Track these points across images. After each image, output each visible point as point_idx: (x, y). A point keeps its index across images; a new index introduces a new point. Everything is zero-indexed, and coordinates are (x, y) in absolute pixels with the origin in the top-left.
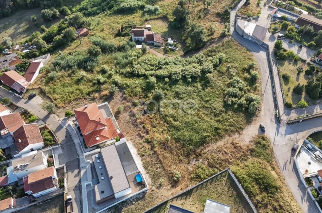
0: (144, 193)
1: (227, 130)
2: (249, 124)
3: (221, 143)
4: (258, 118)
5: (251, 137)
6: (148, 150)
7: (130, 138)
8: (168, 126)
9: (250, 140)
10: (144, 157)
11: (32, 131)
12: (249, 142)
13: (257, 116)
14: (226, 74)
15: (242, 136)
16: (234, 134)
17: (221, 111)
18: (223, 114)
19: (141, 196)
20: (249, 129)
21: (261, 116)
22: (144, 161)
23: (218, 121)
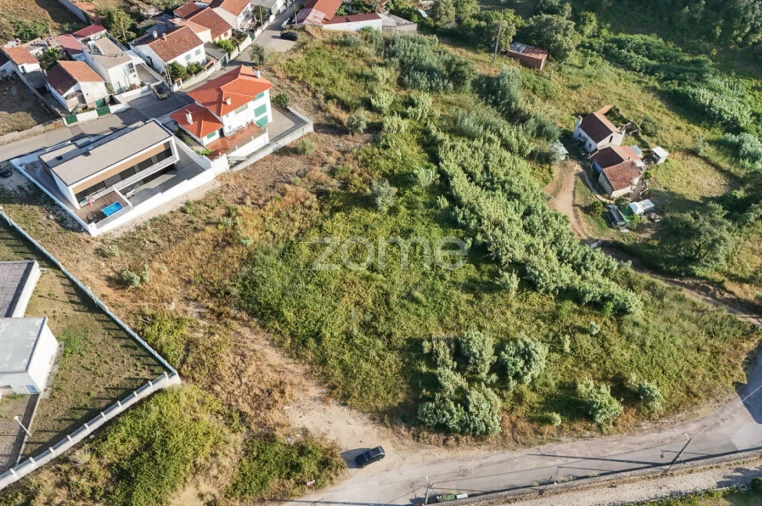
0: (79, 228)
1: (324, 362)
2: (374, 419)
3: (274, 357)
4: (410, 442)
5: (323, 430)
6: (204, 218)
7: (232, 183)
8: (292, 238)
9: (310, 427)
10: (180, 214)
11: (180, 41)
12: (301, 426)
13: (416, 437)
14: (555, 329)
15: (318, 406)
16: (320, 384)
17: (389, 336)
18: (380, 343)
19: (70, 226)
20: (352, 421)
21: (423, 451)
22: (169, 216)
23: (348, 336)
